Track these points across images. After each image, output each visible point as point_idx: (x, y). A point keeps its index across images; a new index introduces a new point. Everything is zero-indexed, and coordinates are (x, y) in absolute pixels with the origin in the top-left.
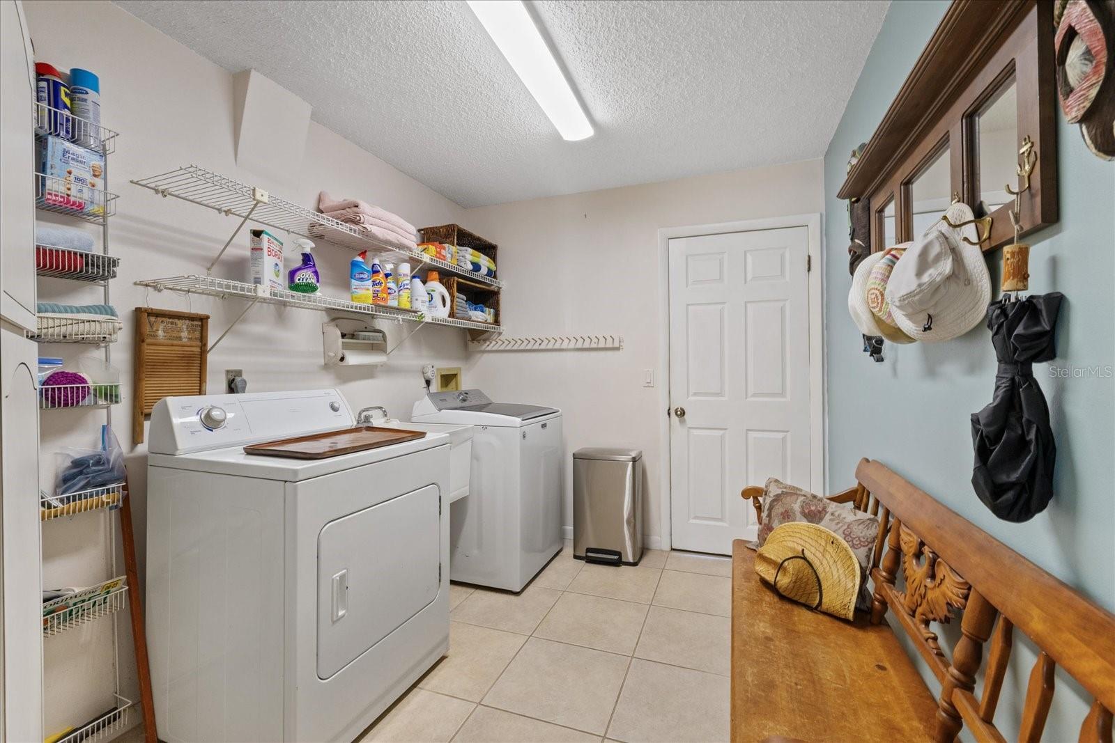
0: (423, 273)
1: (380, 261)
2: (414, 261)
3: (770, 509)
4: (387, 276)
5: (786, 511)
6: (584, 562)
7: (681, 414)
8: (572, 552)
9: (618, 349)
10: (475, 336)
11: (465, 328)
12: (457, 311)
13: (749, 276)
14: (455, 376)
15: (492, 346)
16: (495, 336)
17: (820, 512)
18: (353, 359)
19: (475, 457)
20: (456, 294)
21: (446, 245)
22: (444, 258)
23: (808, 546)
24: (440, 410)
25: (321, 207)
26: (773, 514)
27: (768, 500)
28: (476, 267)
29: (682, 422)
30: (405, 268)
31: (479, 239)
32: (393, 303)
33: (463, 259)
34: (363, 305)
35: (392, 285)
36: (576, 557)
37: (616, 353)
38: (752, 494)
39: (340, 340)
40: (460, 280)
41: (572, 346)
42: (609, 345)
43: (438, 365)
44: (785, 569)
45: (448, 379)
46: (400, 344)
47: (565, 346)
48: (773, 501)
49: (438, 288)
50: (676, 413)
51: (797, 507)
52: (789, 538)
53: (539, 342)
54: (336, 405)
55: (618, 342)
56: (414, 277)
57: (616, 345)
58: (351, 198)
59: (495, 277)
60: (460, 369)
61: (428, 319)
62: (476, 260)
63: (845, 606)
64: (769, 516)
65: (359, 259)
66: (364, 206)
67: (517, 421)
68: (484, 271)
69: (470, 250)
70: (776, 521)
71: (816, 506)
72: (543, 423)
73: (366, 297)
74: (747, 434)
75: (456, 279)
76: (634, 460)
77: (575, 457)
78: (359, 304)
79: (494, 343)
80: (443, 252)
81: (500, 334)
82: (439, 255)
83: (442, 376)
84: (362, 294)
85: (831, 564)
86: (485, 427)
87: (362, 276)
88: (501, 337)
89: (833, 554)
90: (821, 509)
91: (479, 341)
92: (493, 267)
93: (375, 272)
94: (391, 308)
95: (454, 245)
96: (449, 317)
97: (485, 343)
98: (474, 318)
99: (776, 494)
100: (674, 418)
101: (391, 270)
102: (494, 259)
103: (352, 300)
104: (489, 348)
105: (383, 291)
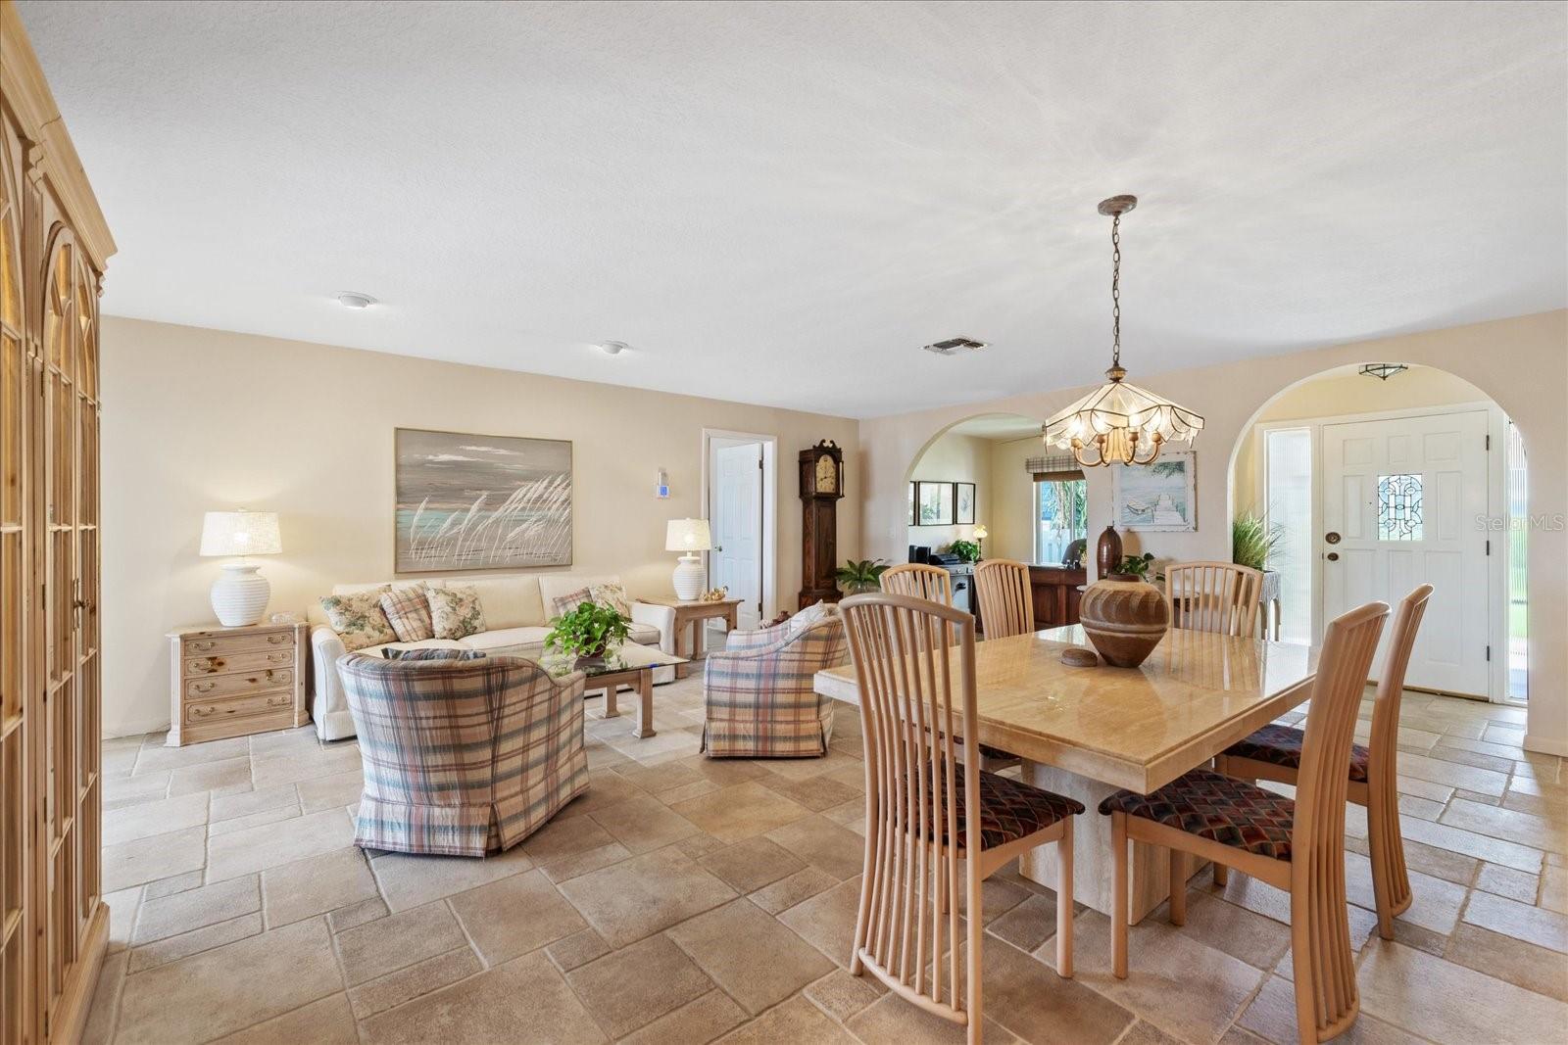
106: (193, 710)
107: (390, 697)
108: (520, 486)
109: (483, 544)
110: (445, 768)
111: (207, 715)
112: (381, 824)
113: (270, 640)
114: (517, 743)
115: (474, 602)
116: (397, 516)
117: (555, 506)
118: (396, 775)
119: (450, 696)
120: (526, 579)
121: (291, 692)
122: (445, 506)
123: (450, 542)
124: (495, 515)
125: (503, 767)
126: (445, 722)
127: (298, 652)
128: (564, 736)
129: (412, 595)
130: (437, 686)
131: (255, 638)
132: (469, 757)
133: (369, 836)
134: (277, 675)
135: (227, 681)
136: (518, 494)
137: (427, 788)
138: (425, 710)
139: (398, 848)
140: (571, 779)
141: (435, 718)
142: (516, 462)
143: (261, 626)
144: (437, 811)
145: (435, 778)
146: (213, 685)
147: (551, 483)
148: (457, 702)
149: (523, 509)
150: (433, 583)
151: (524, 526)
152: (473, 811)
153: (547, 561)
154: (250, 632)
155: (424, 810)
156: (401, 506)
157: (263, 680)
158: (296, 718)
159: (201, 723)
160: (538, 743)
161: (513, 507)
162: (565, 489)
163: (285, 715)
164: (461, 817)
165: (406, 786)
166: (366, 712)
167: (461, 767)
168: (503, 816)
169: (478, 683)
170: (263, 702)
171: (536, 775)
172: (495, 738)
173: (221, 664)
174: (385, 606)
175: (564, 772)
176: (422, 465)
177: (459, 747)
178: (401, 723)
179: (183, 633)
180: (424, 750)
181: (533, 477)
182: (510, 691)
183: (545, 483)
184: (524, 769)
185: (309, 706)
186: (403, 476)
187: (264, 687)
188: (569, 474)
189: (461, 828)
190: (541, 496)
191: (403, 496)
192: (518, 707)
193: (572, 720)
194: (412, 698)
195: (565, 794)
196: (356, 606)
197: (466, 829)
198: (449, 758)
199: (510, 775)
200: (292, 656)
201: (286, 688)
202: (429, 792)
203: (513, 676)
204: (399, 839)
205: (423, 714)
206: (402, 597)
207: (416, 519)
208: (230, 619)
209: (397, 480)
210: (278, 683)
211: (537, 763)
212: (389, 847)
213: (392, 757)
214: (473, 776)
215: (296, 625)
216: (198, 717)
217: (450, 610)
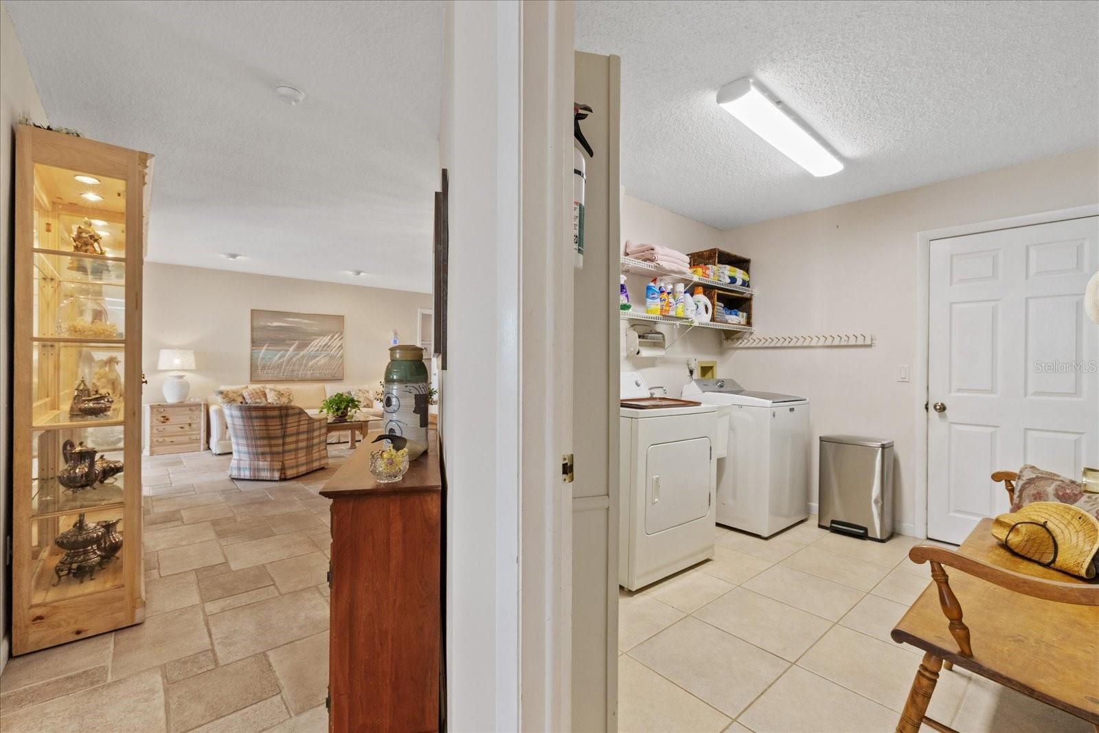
0: (692, 289)
1: (665, 284)
2: (686, 282)
3: (1021, 491)
4: (669, 293)
5: (1039, 493)
6: (828, 531)
7: (940, 408)
8: (816, 523)
9: (870, 346)
10: (730, 335)
11: (720, 329)
12: (718, 316)
13: (1032, 270)
14: (711, 368)
15: (744, 344)
16: (747, 336)
17: (1075, 495)
18: (646, 353)
19: (732, 429)
20: (716, 303)
21: (710, 266)
22: (708, 276)
23: (1052, 519)
24: (704, 392)
25: (628, 251)
26: (1024, 494)
27: (1021, 483)
28: (733, 280)
29: (943, 417)
30: (681, 287)
31: (735, 257)
32: (672, 313)
33: (721, 275)
34: (654, 316)
35: (672, 300)
36: (820, 526)
37: (868, 350)
38: (1005, 477)
39: (638, 340)
40: (720, 292)
41: (821, 343)
42: (860, 342)
43: (699, 359)
44: (1018, 530)
45: (706, 370)
46: (673, 343)
47: (814, 343)
48: (1026, 484)
49: (702, 299)
50: (935, 407)
51: (1051, 490)
52: (1034, 513)
53: (789, 340)
54: (639, 382)
55: (870, 340)
56: (685, 292)
57: (868, 342)
58: (650, 243)
59: (748, 286)
60: (716, 362)
61: (696, 324)
62: (732, 274)
63: (1079, 565)
64: (1020, 496)
65: (652, 284)
66: (658, 249)
67: (769, 402)
68: (739, 282)
69: (728, 267)
70: (1027, 501)
71: (1072, 490)
72: (791, 407)
73: (657, 310)
74: (1025, 434)
75: (716, 291)
76: (883, 447)
77: (821, 439)
78: (651, 315)
79: (746, 341)
80: (708, 272)
81: (751, 333)
82: (705, 274)
83: (702, 368)
84: (654, 308)
85: (1072, 534)
86: (741, 406)
87: (654, 296)
88: (752, 336)
89: (1077, 527)
90: (1077, 493)
91: (732, 340)
92: (747, 278)
93: (662, 292)
94: (672, 317)
95: (715, 265)
96: (711, 321)
97: (738, 341)
98: (730, 321)
99: (1028, 478)
100: (933, 413)
101: (671, 289)
102: (747, 271)
103: (647, 313)
104: (741, 346)
105: (666, 306)
106: (155, 440)
107: (243, 417)
108: (316, 339)
109: (296, 368)
110: (264, 446)
111: (162, 442)
112: (239, 469)
113: (190, 410)
114: (293, 439)
115: (289, 395)
116: (252, 353)
117: (334, 349)
118: (245, 449)
119: (265, 418)
120: (318, 386)
121: (199, 434)
122: (276, 348)
123: (279, 366)
124: (302, 353)
125: (287, 447)
126: (264, 428)
127: (203, 415)
128: (316, 441)
129: (258, 391)
130: (261, 413)
131: (183, 409)
132: (274, 442)
133: (235, 474)
134: (194, 426)
135: (170, 427)
136: (313, 343)
137: (257, 454)
138: (256, 422)
139: (246, 478)
140: (320, 459)
141: (260, 426)
142: (315, 327)
143: (185, 403)
144: (261, 463)
145: (260, 450)
146: (164, 429)
147: (332, 337)
148: (268, 420)
149: (317, 350)
150: (269, 386)
151: (318, 359)
152: (275, 463)
153: (329, 377)
154: (181, 405)
155: (256, 462)
156: (253, 348)
157: (187, 428)
158: (202, 446)
159: (159, 446)
160: (303, 440)
161: (312, 349)
162: (340, 340)
163: (196, 444)
164: (270, 465)
165: (249, 453)
166: (234, 424)
167: (270, 446)
168: (287, 466)
169: (276, 413)
170: (186, 439)
171: (302, 454)
172: (284, 436)
173: (167, 419)
174: (245, 395)
175: (316, 456)
176: (264, 328)
177: (270, 438)
178: (247, 428)
179: (151, 404)
180: (256, 439)
181: (322, 334)
182: (289, 418)
183: (329, 337)
184: (297, 450)
185: (208, 442)
186: (255, 333)
187: (186, 431)
188: (342, 333)
189: (270, 469)
190: (327, 344)
191: (255, 343)
192: (293, 425)
193: (320, 436)
194: (251, 418)
195: (316, 465)
196: (230, 395)
197: (272, 470)
198: (266, 442)
199: (290, 451)
200: (200, 417)
201: (197, 432)
202: (257, 455)
203: (291, 412)
204: (246, 474)
205: (255, 424)
206: (253, 392)
207: (261, 355)
208: (171, 399)
209: (252, 335)
210: (193, 430)
211: (302, 448)
212: (242, 477)
213: (243, 442)
214: (275, 449)
215: (202, 403)
216: (156, 443)
217: (276, 398)
